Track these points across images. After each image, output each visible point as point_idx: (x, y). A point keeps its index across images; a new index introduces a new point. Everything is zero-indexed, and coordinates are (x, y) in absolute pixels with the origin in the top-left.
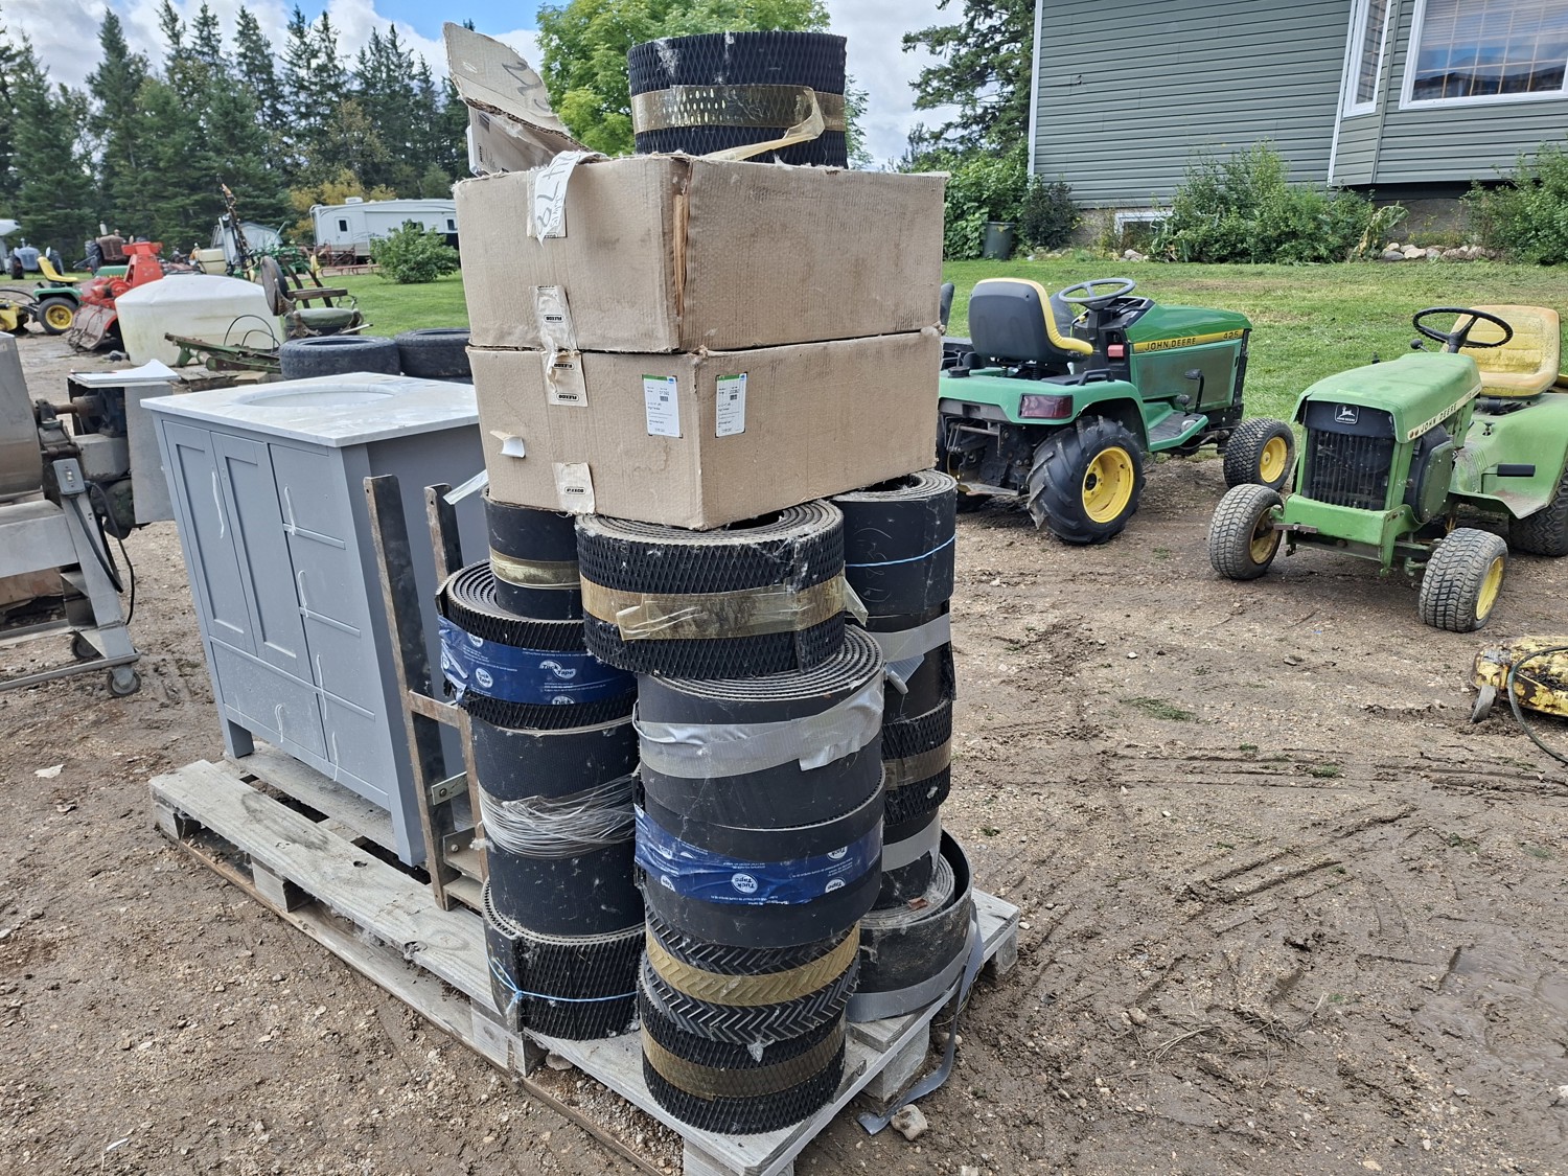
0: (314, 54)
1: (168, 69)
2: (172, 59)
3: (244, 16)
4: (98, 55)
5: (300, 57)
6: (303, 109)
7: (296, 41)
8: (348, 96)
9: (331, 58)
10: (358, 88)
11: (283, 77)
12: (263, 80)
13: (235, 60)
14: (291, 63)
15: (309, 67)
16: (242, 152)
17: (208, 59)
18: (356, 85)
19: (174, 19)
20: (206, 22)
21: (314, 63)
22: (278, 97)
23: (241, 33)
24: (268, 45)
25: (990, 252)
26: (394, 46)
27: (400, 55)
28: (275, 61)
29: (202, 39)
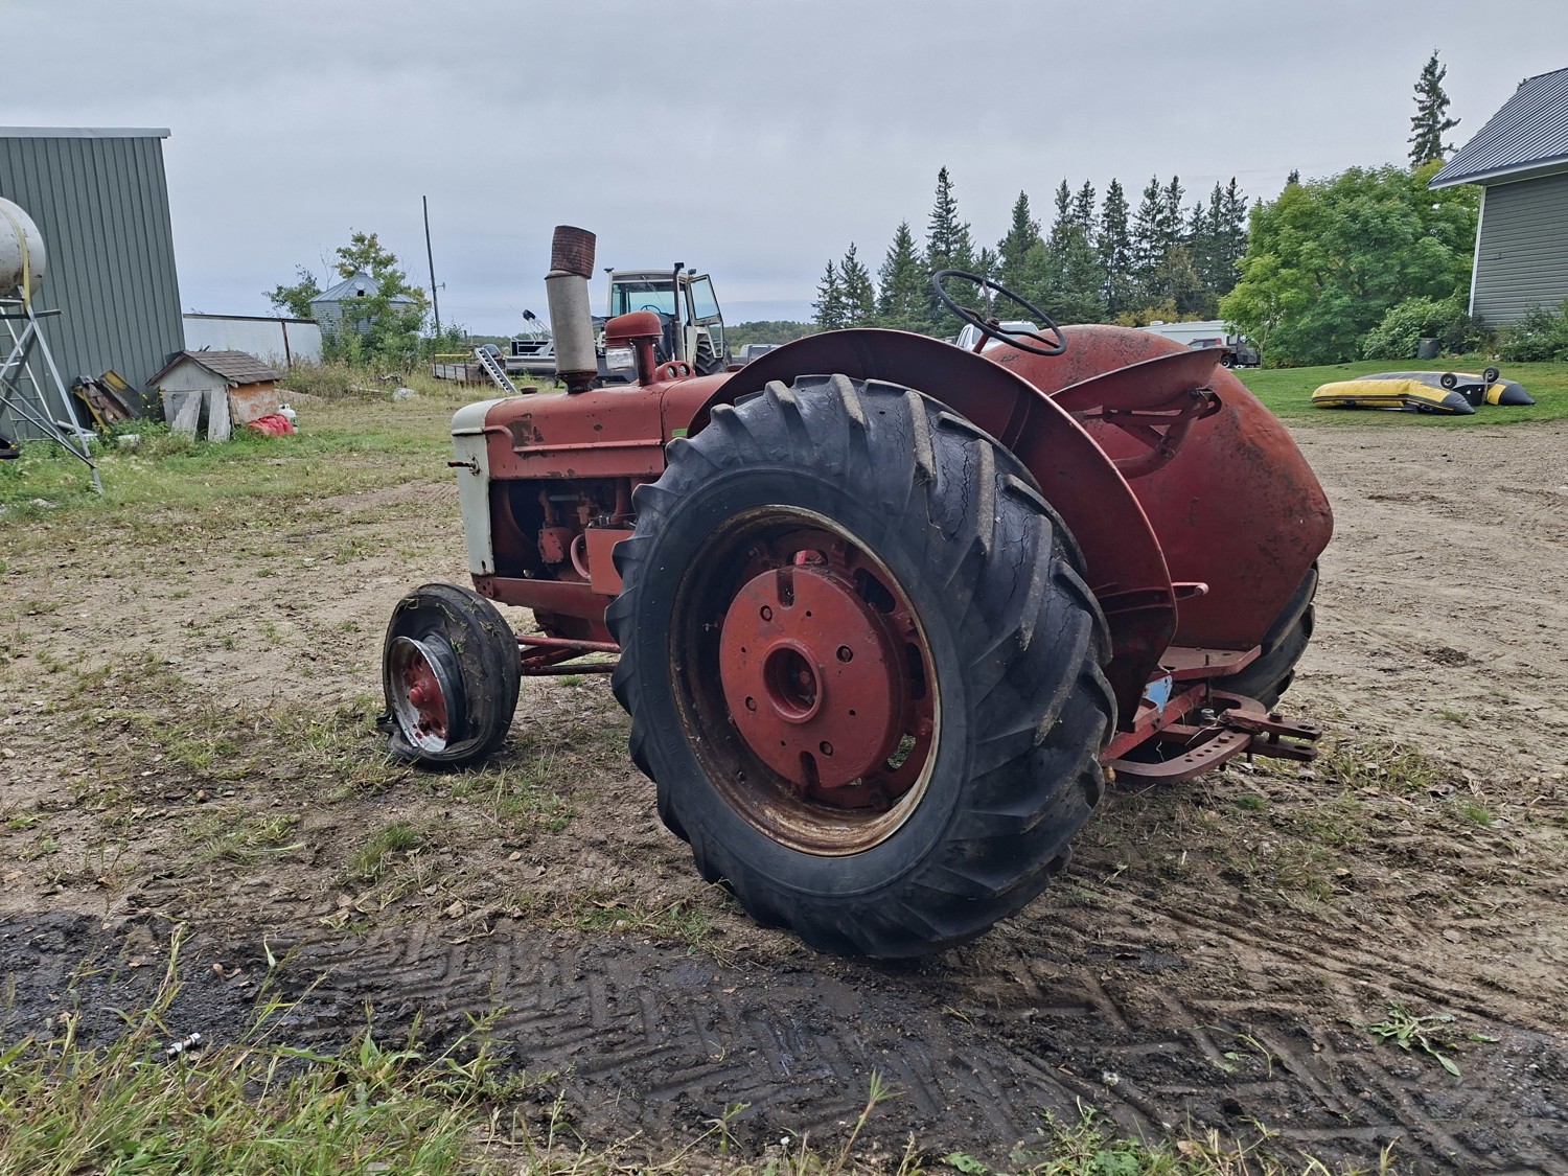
0: (1160, 212)
1: (1054, 231)
2: (1058, 223)
3: (1114, 186)
4: (1008, 224)
5: (1148, 214)
6: (1142, 254)
7: (1148, 202)
8: (1181, 239)
9: (1173, 212)
10: (1188, 233)
11: (1132, 230)
12: (1117, 233)
13: (1100, 220)
14: (1141, 219)
15: (1153, 220)
16: (1082, 291)
17: (1081, 220)
18: (1188, 232)
19: (1067, 195)
20: (1087, 193)
21: (1159, 217)
22: (1127, 245)
23: (1109, 199)
24: (1126, 206)
25: (1420, 356)
26: (1231, 193)
27: (1235, 202)
28: (1129, 217)
29: (1080, 206)
